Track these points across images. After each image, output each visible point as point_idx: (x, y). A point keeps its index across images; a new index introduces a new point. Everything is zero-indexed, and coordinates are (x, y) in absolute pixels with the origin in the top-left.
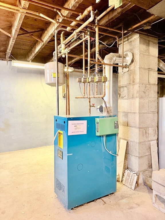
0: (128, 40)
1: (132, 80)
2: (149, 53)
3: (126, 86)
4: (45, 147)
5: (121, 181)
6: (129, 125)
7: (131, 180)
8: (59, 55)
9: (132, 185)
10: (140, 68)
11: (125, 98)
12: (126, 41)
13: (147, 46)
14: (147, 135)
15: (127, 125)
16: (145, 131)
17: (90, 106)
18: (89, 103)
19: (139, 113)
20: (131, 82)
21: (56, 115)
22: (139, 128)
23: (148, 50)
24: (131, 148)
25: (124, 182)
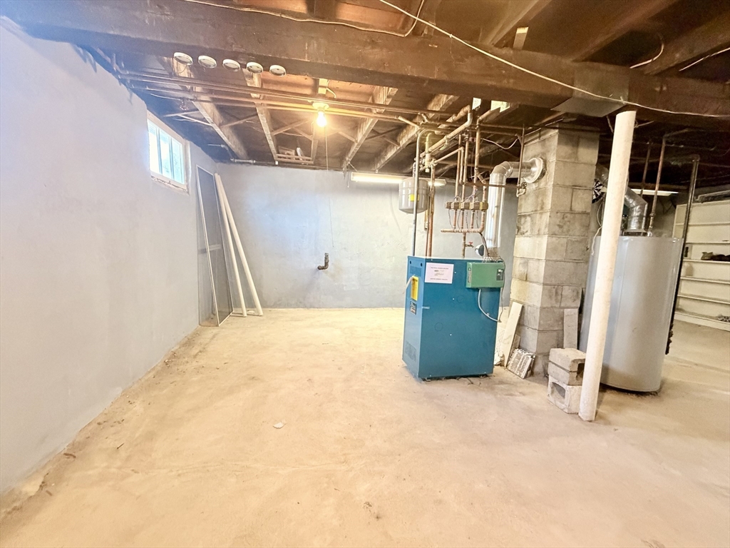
0: (540, 137)
1: (539, 206)
2: (577, 158)
3: (529, 215)
4: (390, 309)
5: (505, 365)
6: (528, 279)
7: (521, 364)
8: (421, 169)
9: (521, 371)
10: (554, 186)
11: (526, 234)
12: (536, 138)
13: (573, 146)
14: (559, 297)
15: (526, 278)
16: (554, 290)
17: (465, 245)
18: (463, 239)
19: (547, 260)
20: (539, 209)
21: (411, 255)
22: (544, 284)
23: (576, 153)
24: (528, 317)
25: (509, 368)
